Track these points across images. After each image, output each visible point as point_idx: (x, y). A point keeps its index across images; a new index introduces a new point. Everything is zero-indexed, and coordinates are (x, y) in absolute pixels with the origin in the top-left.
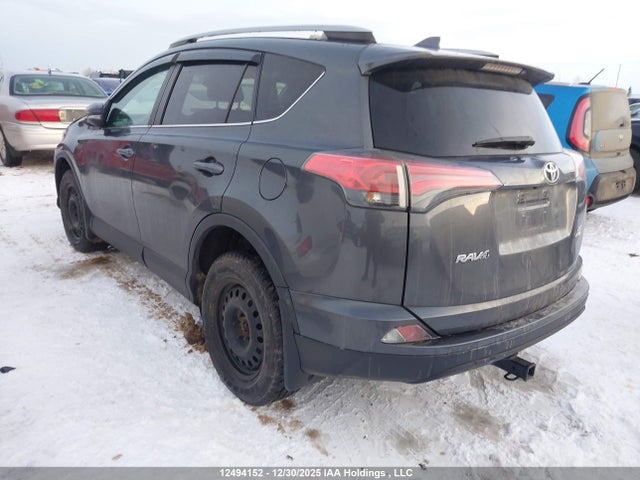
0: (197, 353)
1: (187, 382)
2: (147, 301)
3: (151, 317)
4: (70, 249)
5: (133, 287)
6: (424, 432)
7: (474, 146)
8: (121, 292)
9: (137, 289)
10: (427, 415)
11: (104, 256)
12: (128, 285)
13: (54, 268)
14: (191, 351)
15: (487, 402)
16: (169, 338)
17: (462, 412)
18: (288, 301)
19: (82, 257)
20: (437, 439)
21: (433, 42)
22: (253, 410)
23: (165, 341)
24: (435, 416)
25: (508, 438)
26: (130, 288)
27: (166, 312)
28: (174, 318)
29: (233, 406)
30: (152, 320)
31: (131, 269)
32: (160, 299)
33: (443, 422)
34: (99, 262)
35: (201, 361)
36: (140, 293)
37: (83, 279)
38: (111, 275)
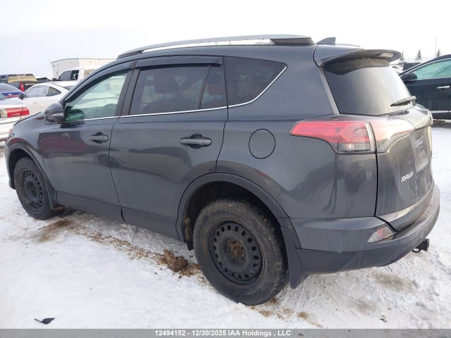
0: (185, 277)
1: (193, 299)
2: (120, 248)
3: (132, 258)
4: (31, 219)
5: (103, 239)
6: (369, 297)
7: (391, 106)
8: (96, 244)
9: (106, 239)
10: (363, 286)
11: (62, 220)
12: (97, 238)
13: (28, 236)
14: (180, 277)
15: (392, 270)
16: (157, 270)
17: (381, 280)
18: (290, 227)
19: (44, 224)
20: (379, 300)
21: (331, 41)
22: (253, 308)
23: (156, 273)
24: (368, 286)
25: (420, 290)
26: (101, 240)
27: (141, 253)
28: (150, 256)
29: (238, 309)
30: (135, 260)
31: (91, 226)
32: (129, 244)
33: (376, 289)
34: (61, 224)
35: (193, 282)
36: (111, 242)
37: (59, 240)
38: (78, 234)
